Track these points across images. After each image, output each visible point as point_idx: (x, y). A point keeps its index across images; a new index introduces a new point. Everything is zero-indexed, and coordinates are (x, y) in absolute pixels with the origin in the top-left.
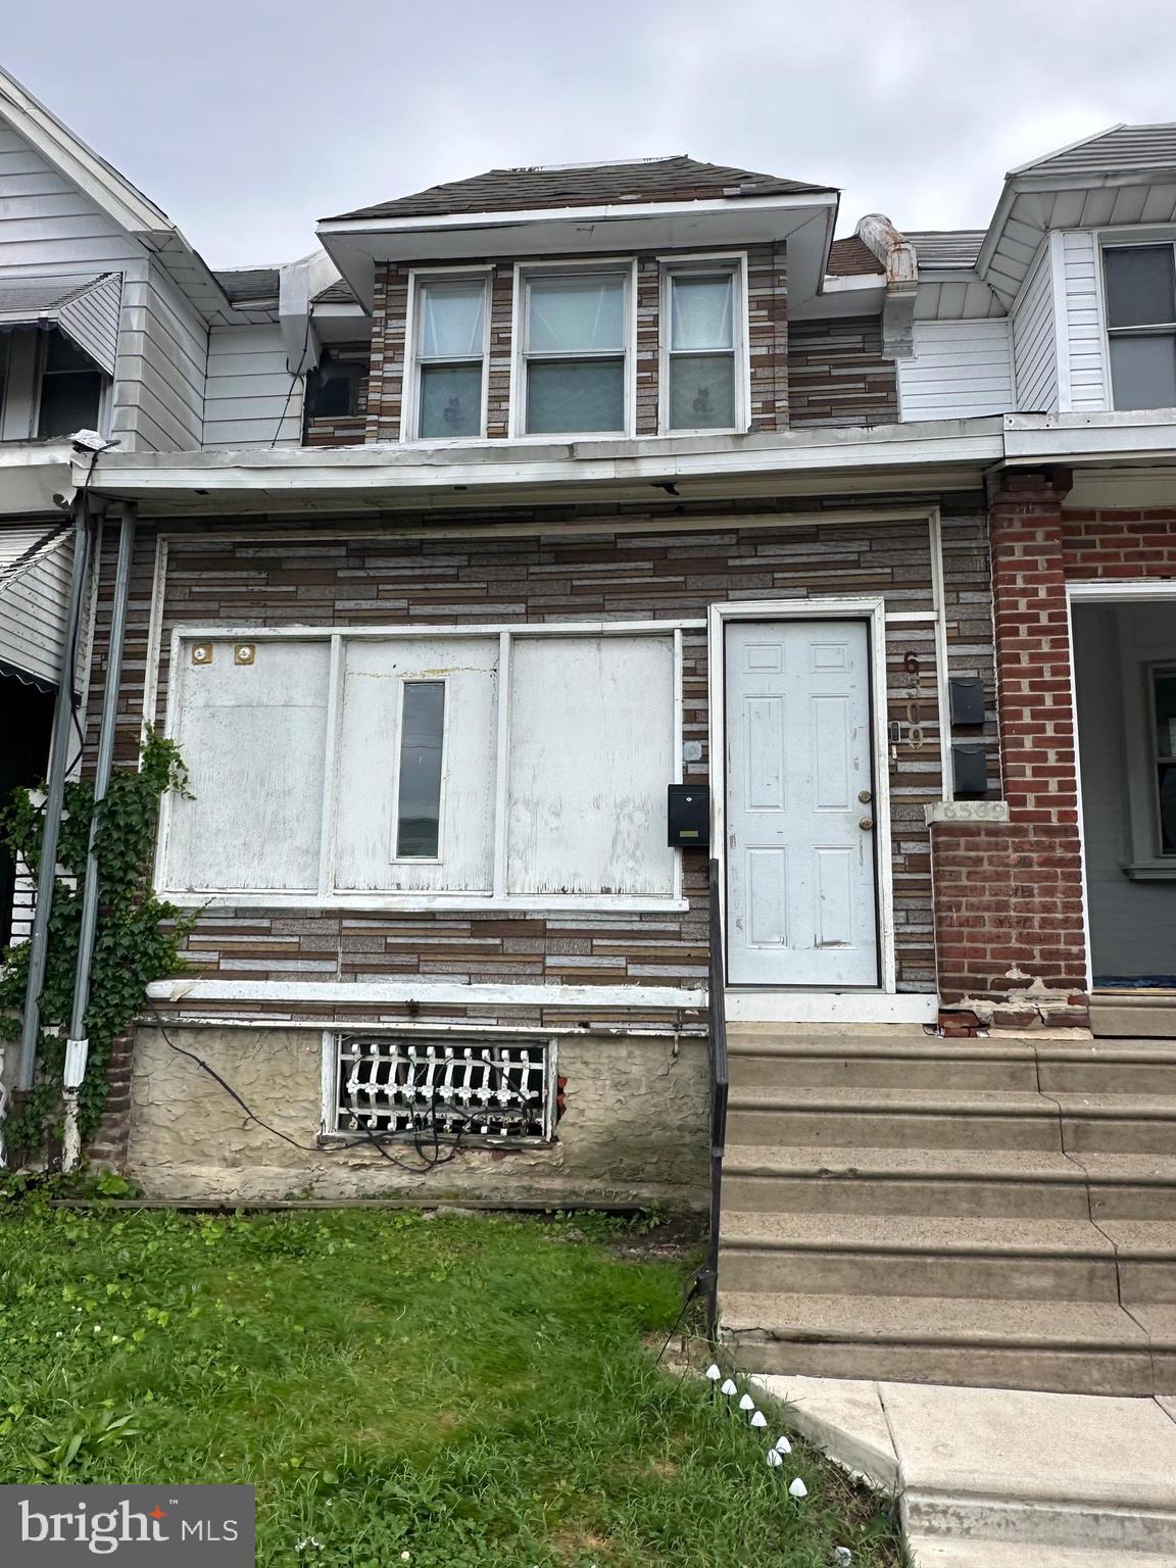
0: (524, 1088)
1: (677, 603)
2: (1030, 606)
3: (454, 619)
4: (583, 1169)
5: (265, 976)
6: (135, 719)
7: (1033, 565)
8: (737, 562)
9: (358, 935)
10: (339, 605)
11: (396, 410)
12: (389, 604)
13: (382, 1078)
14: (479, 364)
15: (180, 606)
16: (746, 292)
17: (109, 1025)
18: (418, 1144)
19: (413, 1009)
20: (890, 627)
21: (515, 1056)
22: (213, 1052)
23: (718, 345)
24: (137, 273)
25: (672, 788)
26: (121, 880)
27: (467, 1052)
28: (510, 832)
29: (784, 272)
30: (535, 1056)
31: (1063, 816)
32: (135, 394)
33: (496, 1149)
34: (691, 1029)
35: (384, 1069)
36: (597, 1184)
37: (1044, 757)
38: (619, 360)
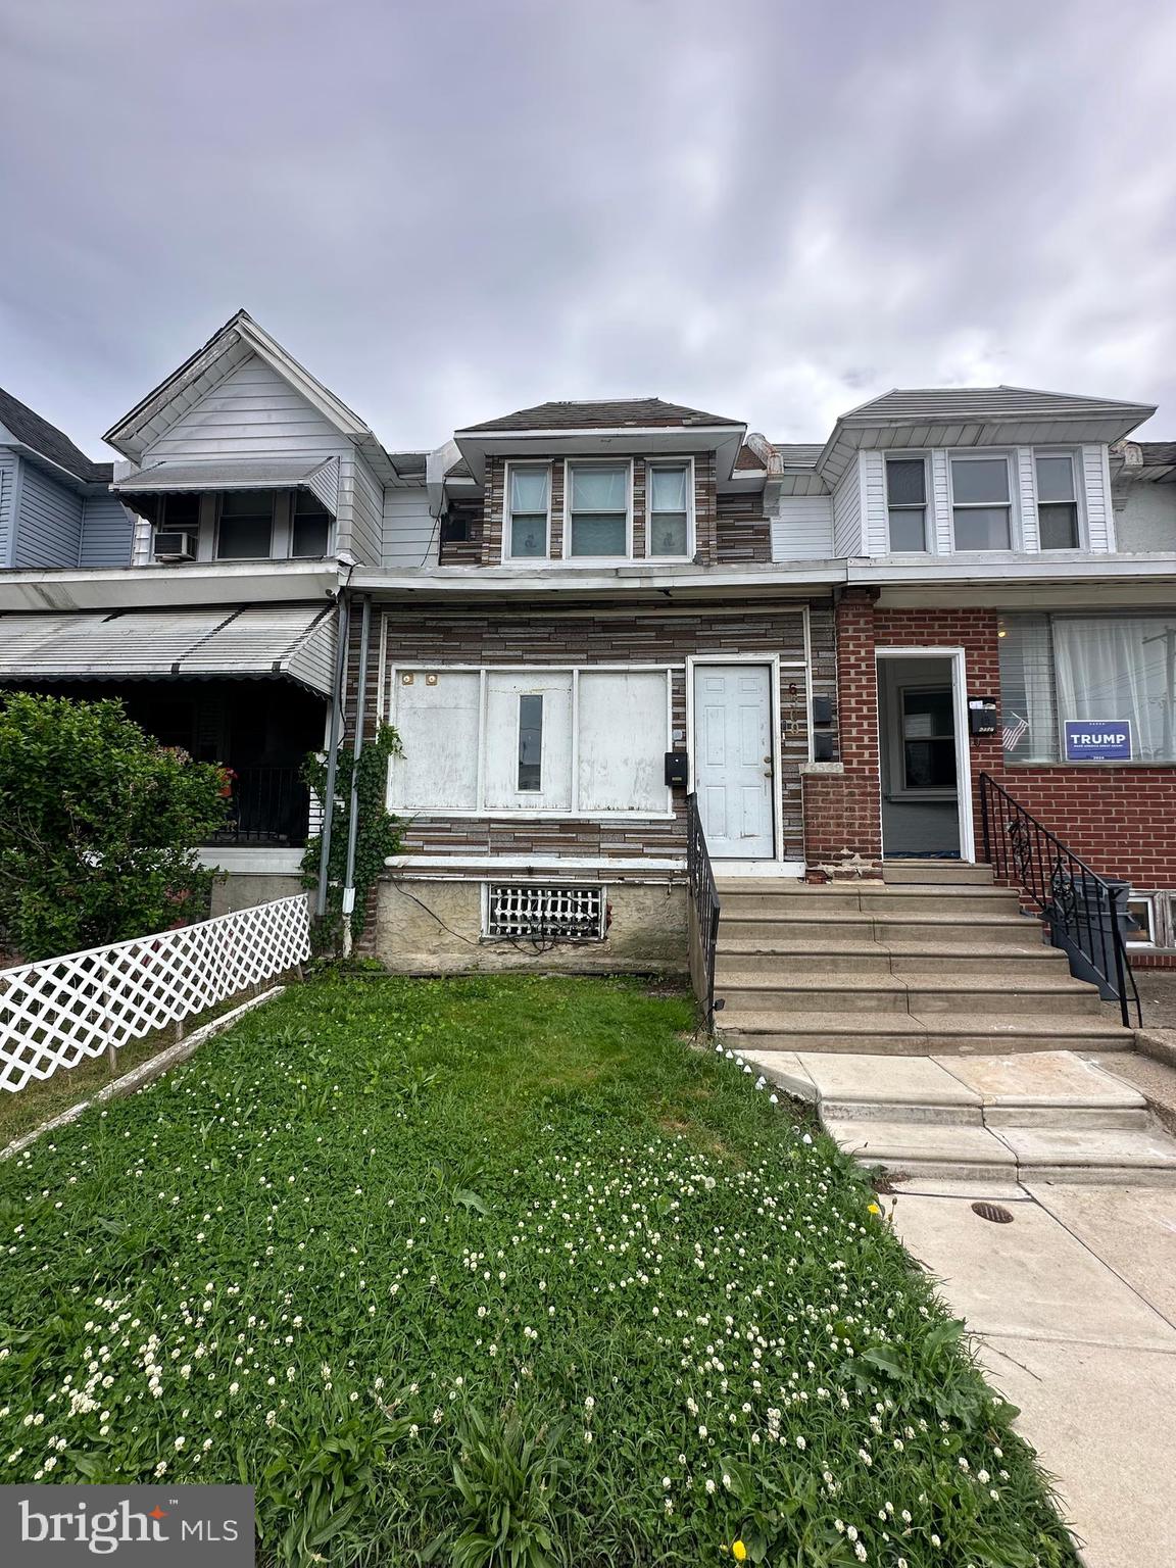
0: (590, 912)
1: (669, 655)
2: (857, 660)
3: (547, 662)
4: (621, 953)
5: (449, 854)
6: (373, 715)
7: (858, 638)
8: (701, 633)
9: (499, 832)
10: (484, 653)
11: (499, 541)
12: (511, 653)
13: (514, 907)
14: (544, 516)
15: (396, 653)
16: (693, 479)
17: (366, 880)
18: (534, 941)
19: (530, 871)
20: (782, 669)
21: (585, 895)
22: (422, 894)
23: (678, 509)
24: (348, 457)
25: (667, 754)
26: (371, 803)
27: (559, 893)
28: (579, 778)
29: (714, 468)
30: (595, 895)
31: (871, 770)
32: (349, 528)
33: (574, 943)
34: (677, 881)
35: (514, 902)
36: (628, 960)
37: (862, 739)
38: (624, 515)
